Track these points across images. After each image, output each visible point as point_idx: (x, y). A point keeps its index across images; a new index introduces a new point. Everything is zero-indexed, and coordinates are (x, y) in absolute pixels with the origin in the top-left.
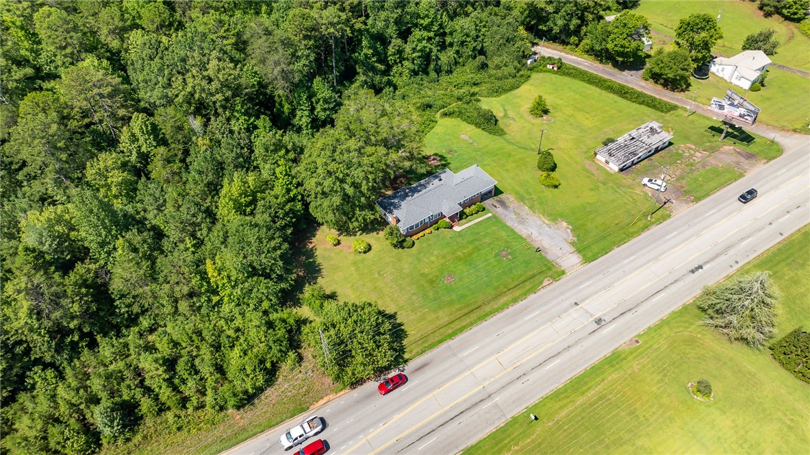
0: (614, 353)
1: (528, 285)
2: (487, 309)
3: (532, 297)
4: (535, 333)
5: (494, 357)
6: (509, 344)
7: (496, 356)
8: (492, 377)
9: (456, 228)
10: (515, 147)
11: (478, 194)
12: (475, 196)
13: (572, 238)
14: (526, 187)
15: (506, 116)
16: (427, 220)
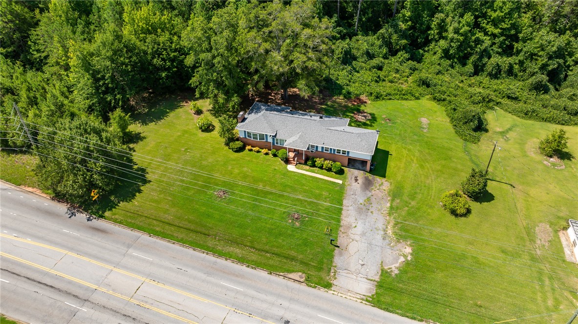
1: (275, 261)
2: (211, 243)
3: (263, 274)
4: (206, 301)
5: (143, 279)
6: (172, 284)
7: (148, 280)
8: (113, 290)
9: (291, 168)
10: (467, 158)
11: (344, 152)
12: (339, 151)
13: (394, 269)
14: (419, 191)
15: (503, 133)
16: (270, 140)
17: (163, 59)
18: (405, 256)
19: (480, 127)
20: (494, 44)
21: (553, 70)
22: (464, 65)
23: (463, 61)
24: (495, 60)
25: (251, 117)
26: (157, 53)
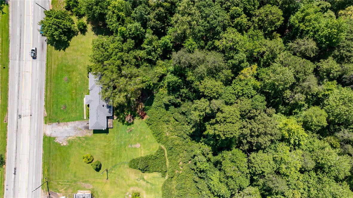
0: (7, 110)
3: (44, 104)
4: (30, 92)
5: (31, 72)
7: (31, 73)
8: (25, 65)
10: (118, 163)
13: (57, 141)
14: (91, 146)
18: (62, 143)
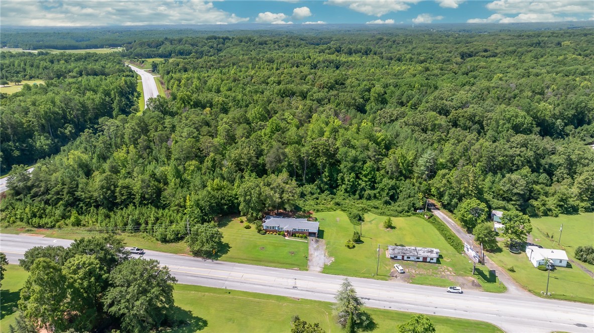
1: (287, 266)
2: (262, 263)
5: (243, 274)
6: (253, 274)
7: (245, 274)
8: (234, 277)
9: (286, 238)
11: (307, 230)
12: (305, 230)
13: (328, 264)
14: (336, 242)
15: (370, 222)
16: (277, 229)
17: (225, 201)
18: (332, 261)
19: (361, 219)
20: (367, 185)
21: (391, 195)
22: (355, 195)
23: (354, 193)
24: (368, 192)
25: (267, 221)
26: (223, 198)
